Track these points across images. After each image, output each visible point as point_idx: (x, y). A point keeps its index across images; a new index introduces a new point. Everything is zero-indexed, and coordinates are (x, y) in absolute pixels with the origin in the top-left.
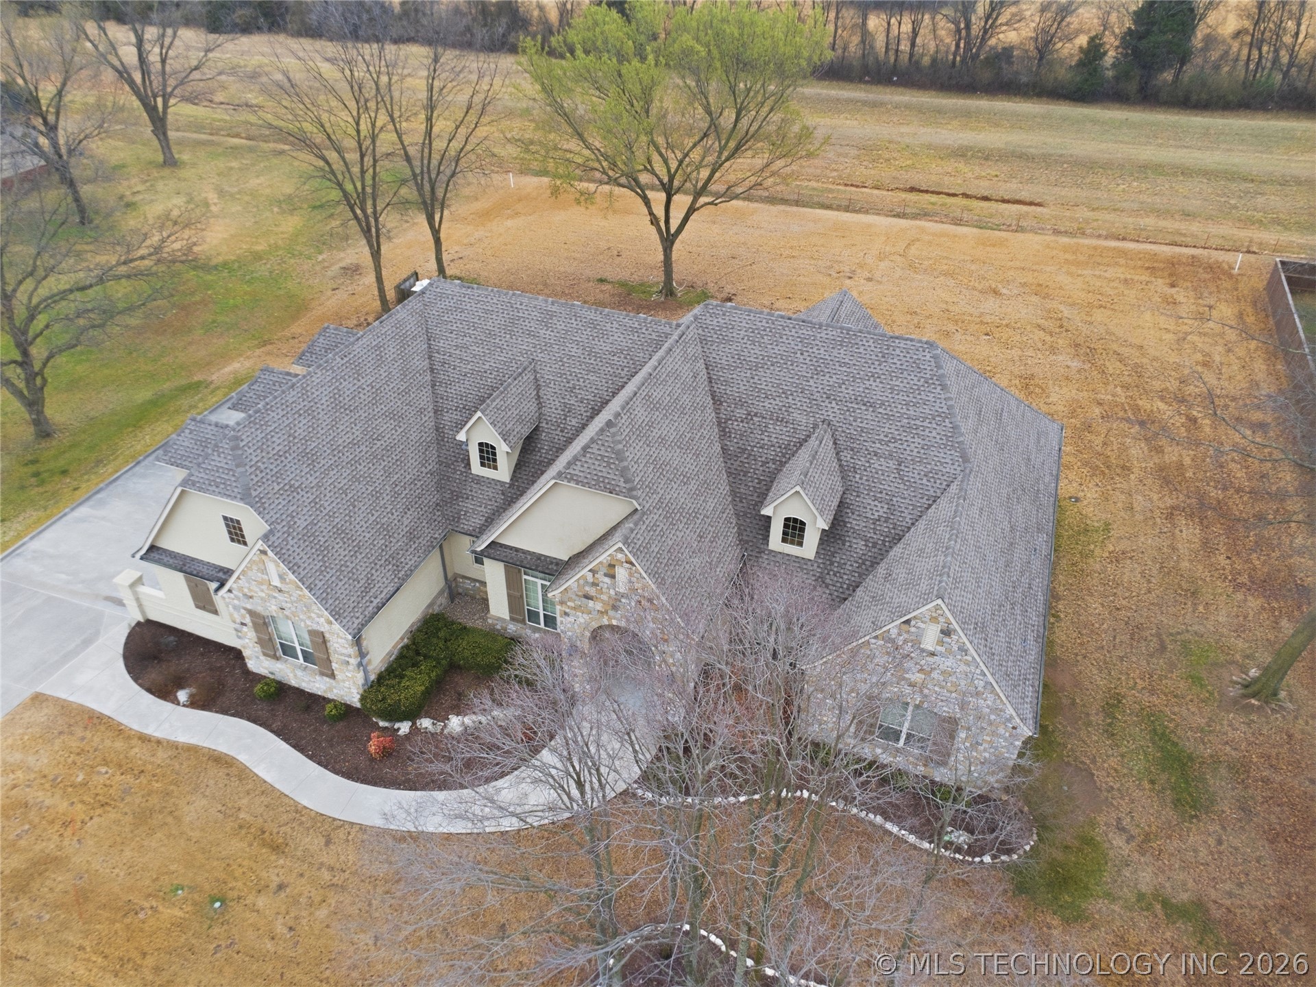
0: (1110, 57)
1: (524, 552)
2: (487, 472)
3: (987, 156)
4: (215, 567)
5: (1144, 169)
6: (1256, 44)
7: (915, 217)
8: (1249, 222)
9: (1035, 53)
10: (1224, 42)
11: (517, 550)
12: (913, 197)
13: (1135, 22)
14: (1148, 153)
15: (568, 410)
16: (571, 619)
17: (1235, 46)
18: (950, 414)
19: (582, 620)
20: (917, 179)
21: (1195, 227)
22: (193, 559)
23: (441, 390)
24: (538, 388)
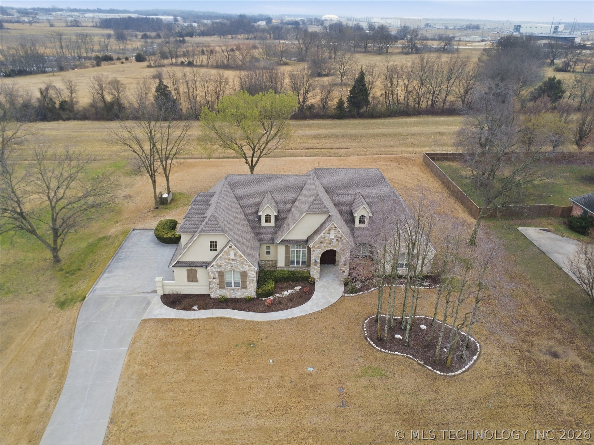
0: (346, 105)
1: (292, 240)
2: (268, 225)
3: (325, 137)
4: (201, 262)
5: (373, 136)
6: (387, 98)
7: (314, 156)
8: (409, 146)
9: (322, 106)
10: (377, 98)
11: (289, 240)
12: (309, 150)
13: (351, 94)
14: (371, 131)
15: (285, 203)
16: (315, 252)
17: (381, 99)
18: (388, 185)
19: (319, 251)
20: (308, 145)
21: (395, 149)
22: (192, 262)
23: (242, 205)
24: (274, 199)
